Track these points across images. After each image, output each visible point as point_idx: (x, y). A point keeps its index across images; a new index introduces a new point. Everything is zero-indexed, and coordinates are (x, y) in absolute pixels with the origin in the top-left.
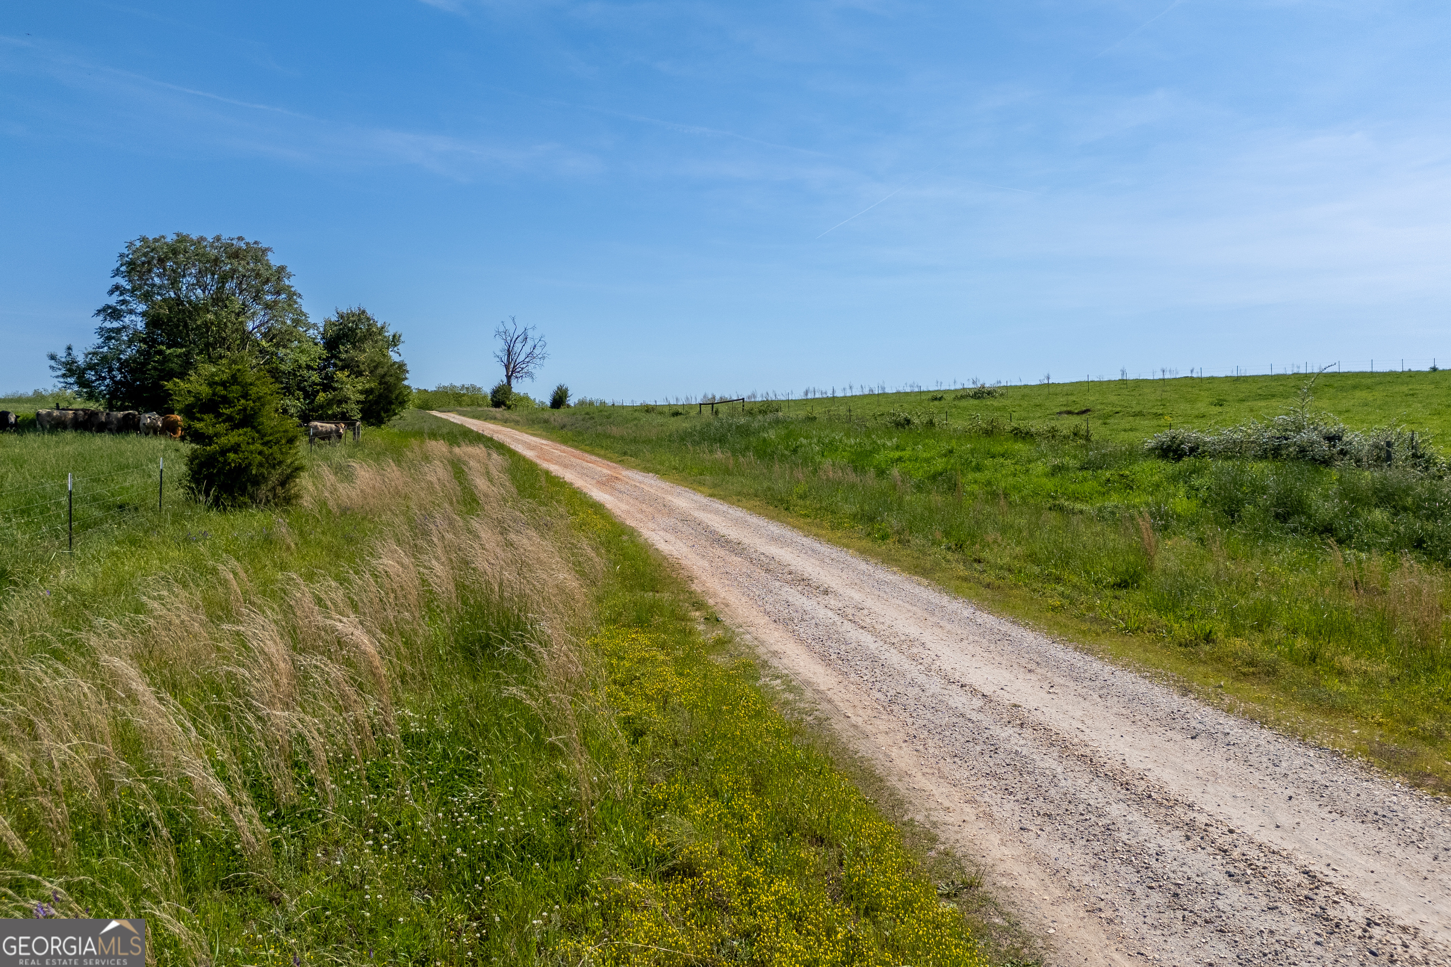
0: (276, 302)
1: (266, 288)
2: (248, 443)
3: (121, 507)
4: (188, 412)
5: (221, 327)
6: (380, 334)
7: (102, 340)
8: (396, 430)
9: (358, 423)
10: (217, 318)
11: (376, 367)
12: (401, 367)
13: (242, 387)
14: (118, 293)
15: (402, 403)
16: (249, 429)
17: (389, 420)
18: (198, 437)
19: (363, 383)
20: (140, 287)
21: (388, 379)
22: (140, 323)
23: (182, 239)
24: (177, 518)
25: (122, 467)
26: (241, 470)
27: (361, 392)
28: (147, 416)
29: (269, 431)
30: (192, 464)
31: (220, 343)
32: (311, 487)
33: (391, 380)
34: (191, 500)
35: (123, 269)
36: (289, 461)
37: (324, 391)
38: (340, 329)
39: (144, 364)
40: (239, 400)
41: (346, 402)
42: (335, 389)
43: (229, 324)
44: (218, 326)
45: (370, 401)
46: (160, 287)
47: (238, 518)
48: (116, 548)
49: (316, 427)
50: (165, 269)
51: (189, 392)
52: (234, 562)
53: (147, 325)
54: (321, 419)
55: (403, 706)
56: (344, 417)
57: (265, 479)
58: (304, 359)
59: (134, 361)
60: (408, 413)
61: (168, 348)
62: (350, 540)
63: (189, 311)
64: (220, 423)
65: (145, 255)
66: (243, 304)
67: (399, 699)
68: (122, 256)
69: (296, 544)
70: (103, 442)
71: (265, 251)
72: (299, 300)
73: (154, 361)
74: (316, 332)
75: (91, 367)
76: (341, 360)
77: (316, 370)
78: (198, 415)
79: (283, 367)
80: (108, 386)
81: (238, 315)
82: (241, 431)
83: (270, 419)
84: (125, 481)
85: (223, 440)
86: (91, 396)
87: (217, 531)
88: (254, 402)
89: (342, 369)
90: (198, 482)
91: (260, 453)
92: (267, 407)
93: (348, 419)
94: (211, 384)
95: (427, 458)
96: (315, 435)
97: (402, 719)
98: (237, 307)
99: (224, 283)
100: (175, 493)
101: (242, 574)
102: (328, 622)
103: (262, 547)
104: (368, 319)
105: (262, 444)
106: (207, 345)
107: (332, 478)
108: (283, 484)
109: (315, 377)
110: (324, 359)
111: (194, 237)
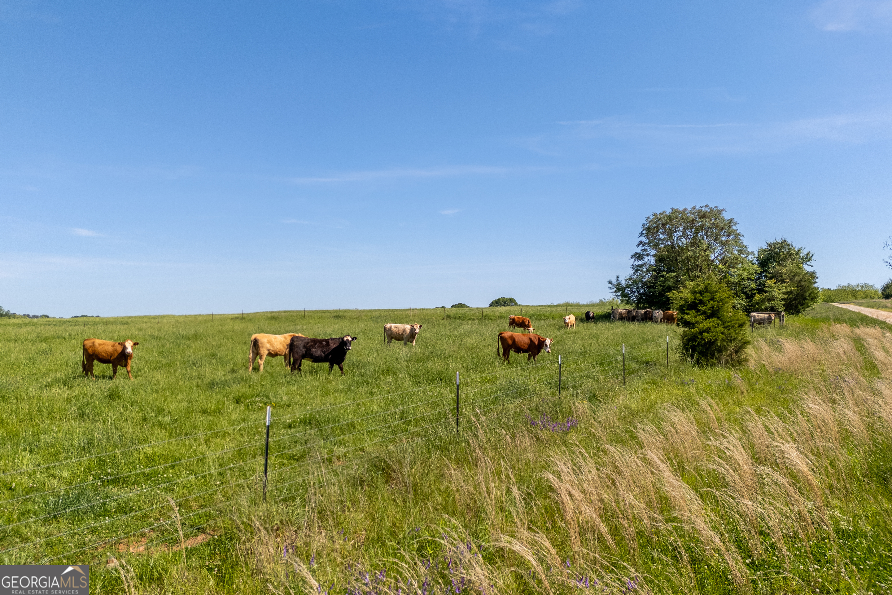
0: (727, 241)
1: (722, 233)
2: (715, 327)
3: (647, 363)
4: (681, 309)
5: (696, 258)
6: (797, 254)
7: (633, 271)
8: (809, 317)
9: (783, 313)
10: (694, 254)
11: (794, 276)
12: (813, 275)
13: (711, 293)
14: (641, 245)
15: (814, 299)
16: (716, 319)
17: (804, 311)
18: (687, 324)
19: (786, 288)
20: (653, 241)
21: (803, 283)
22: (652, 261)
23: (674, 211)
24: (677, 371)
25: (645, 341)
26: (711, 343)
27: (784, 293)
28: (656, 312)
29: (728, 320)
30: (683, 339)
31: (695, 268)
32: (754, 355)
33: (805, 284)
34: (683, 361)
35: (644, 232)
36: (740, 338)
37: (759, 293)
38: (769, 254)
39: (655, 283)
40: (709, 302)
41: (774, 300)
42: (766, 292)
43: (700, 257)
44: (694, 258)
45: (790, 299)
46: (663, 240)
47: (710, 372)
48: (646, 386)
49: (754, 316)
50: (665, 229)
51: (681, 298)
52: (710, 400)
53: (656, 261)
54: (757, 311)
55: (833, 508)
56: (773, 309)
57: (726, 349)
58: (745, 274)
59: (650, 282)
60: (817, 306)
61: (667, 273)
62: (782, 391)
63: (678, 252)
64: (699, 315)
65: (655, 223)
66: (708, 244)
67: (829, 502)
68: (643, 225)
69: (747, 390)
70: (635, 327)
71: (721, 212)
72: (741, 238)
73: (660, 281)
74: (753, 257)
75: (628, 286)
76: (770, 273)
77: (753, 280)
78: (686, 311)
79: (732, 280)
80: (636, 296)
81: (705, 251)
82: (711, 320)
83: (728, 313)
84: (648, 349)
85: (701, 325)
86: (628, 302)
87: (699, 379)
88: (718, 302)
89: (771, 279)
90: (687, 350)
91: (722, 333)
92: (726, 305)
93: (775, 311)
94: (694, 293)
95: (834, 336)
96: (754, 321)
97: (832, 517)
98: (705, 246)
99: (697, 234)
100: (675, 357)
101: (715, 406)
102: (774, 443)
103: (726, 391)
104: (788, 245)
105: (724, 328)
106: (688, 270)
107: (767, 348)
108: (736, 352)
109: (753, 285)
110: (758, 274)
111: (681, 209)
